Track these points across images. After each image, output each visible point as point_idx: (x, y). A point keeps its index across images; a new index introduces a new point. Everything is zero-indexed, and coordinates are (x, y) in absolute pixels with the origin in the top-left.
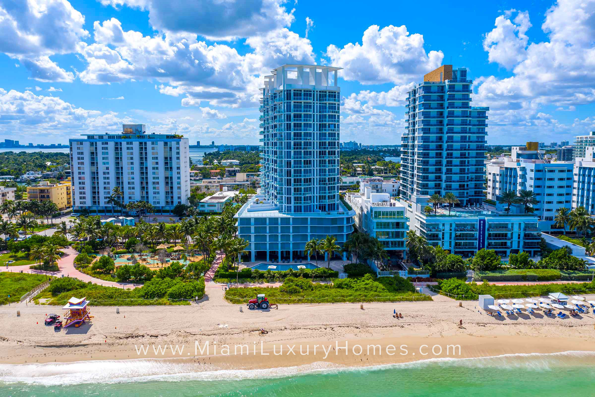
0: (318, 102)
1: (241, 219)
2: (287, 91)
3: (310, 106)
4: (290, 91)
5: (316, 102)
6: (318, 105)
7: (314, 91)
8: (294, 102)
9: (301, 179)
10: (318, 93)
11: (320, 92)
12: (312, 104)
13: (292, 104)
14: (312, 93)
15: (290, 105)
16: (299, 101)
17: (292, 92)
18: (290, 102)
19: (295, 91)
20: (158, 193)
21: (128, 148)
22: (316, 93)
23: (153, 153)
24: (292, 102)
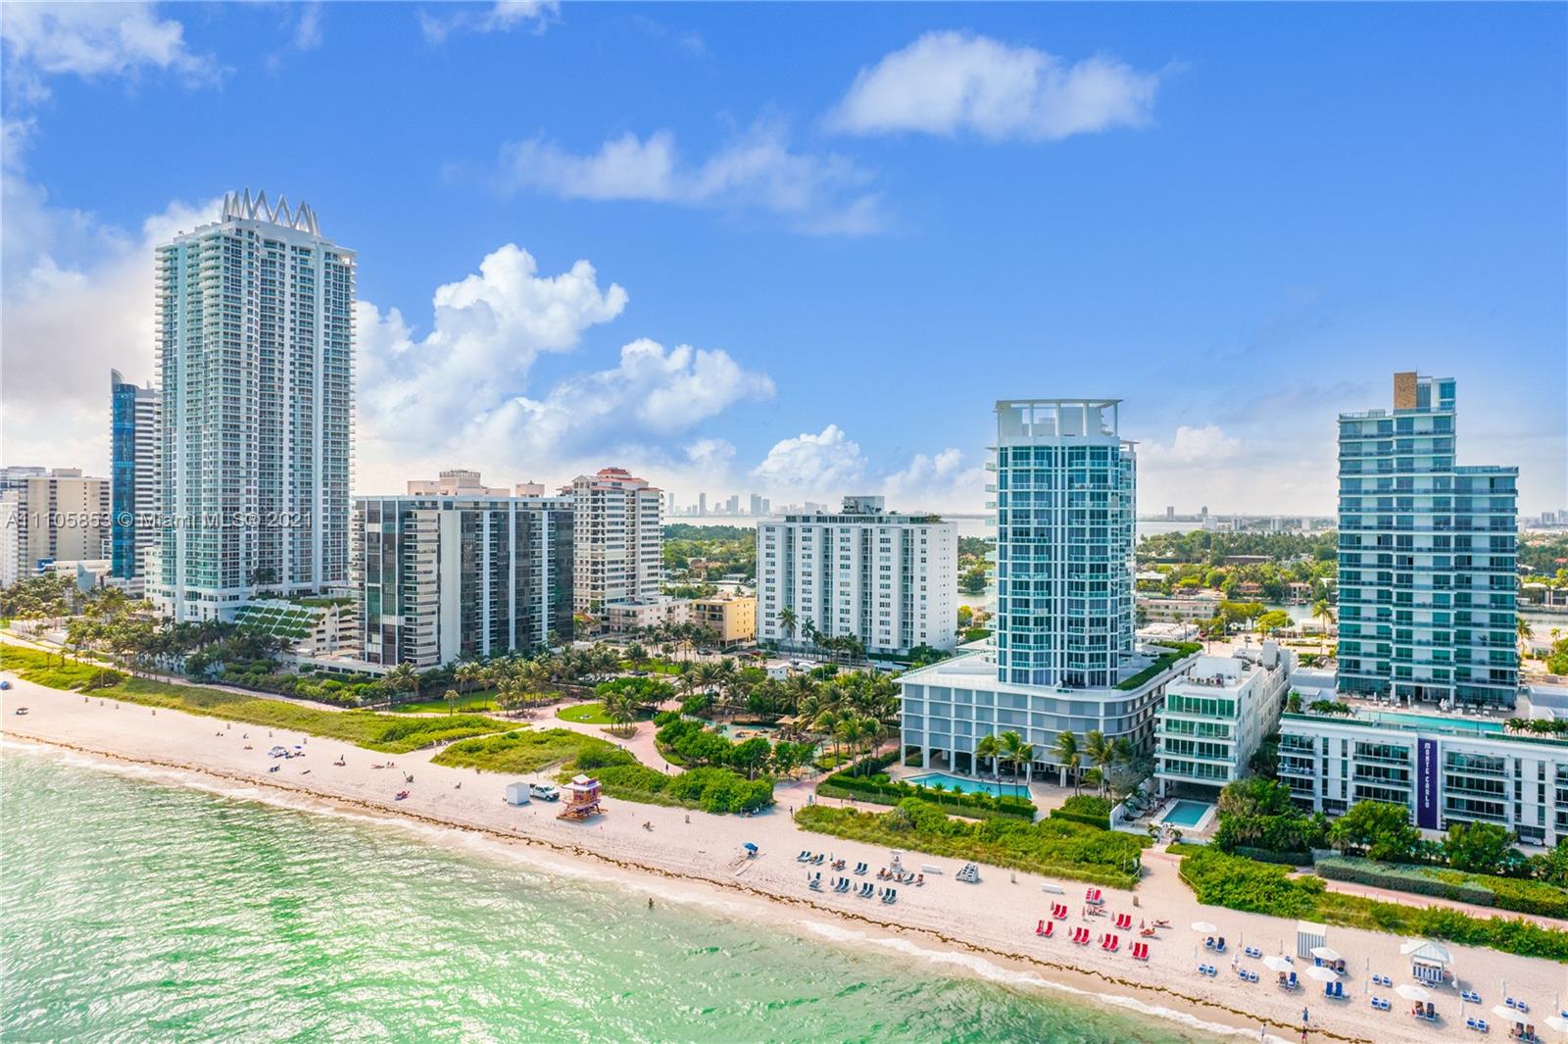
0: (1067, 468)
1: (907, 685)
2: (1002, 449)
4: (1006, 449)
5: (1060, 468)
6: (1067, 474)
7: (1056, 448)
8: (1015, 471)
9: (1027, 619)
10: (1067, 451)
11: (1070, 448)
12: (1053, 473)
13: (1010, 474)
14: (1053, 451)
15: (1006, 476)
16: (1025, 468)
17: (1010, 451)
18: (1006, 471)
19: (1014, 448)
20: (888, 623)
21: (842, 540)
22: (1060, 451)
23: (882, 550)
24: (1010, 468)
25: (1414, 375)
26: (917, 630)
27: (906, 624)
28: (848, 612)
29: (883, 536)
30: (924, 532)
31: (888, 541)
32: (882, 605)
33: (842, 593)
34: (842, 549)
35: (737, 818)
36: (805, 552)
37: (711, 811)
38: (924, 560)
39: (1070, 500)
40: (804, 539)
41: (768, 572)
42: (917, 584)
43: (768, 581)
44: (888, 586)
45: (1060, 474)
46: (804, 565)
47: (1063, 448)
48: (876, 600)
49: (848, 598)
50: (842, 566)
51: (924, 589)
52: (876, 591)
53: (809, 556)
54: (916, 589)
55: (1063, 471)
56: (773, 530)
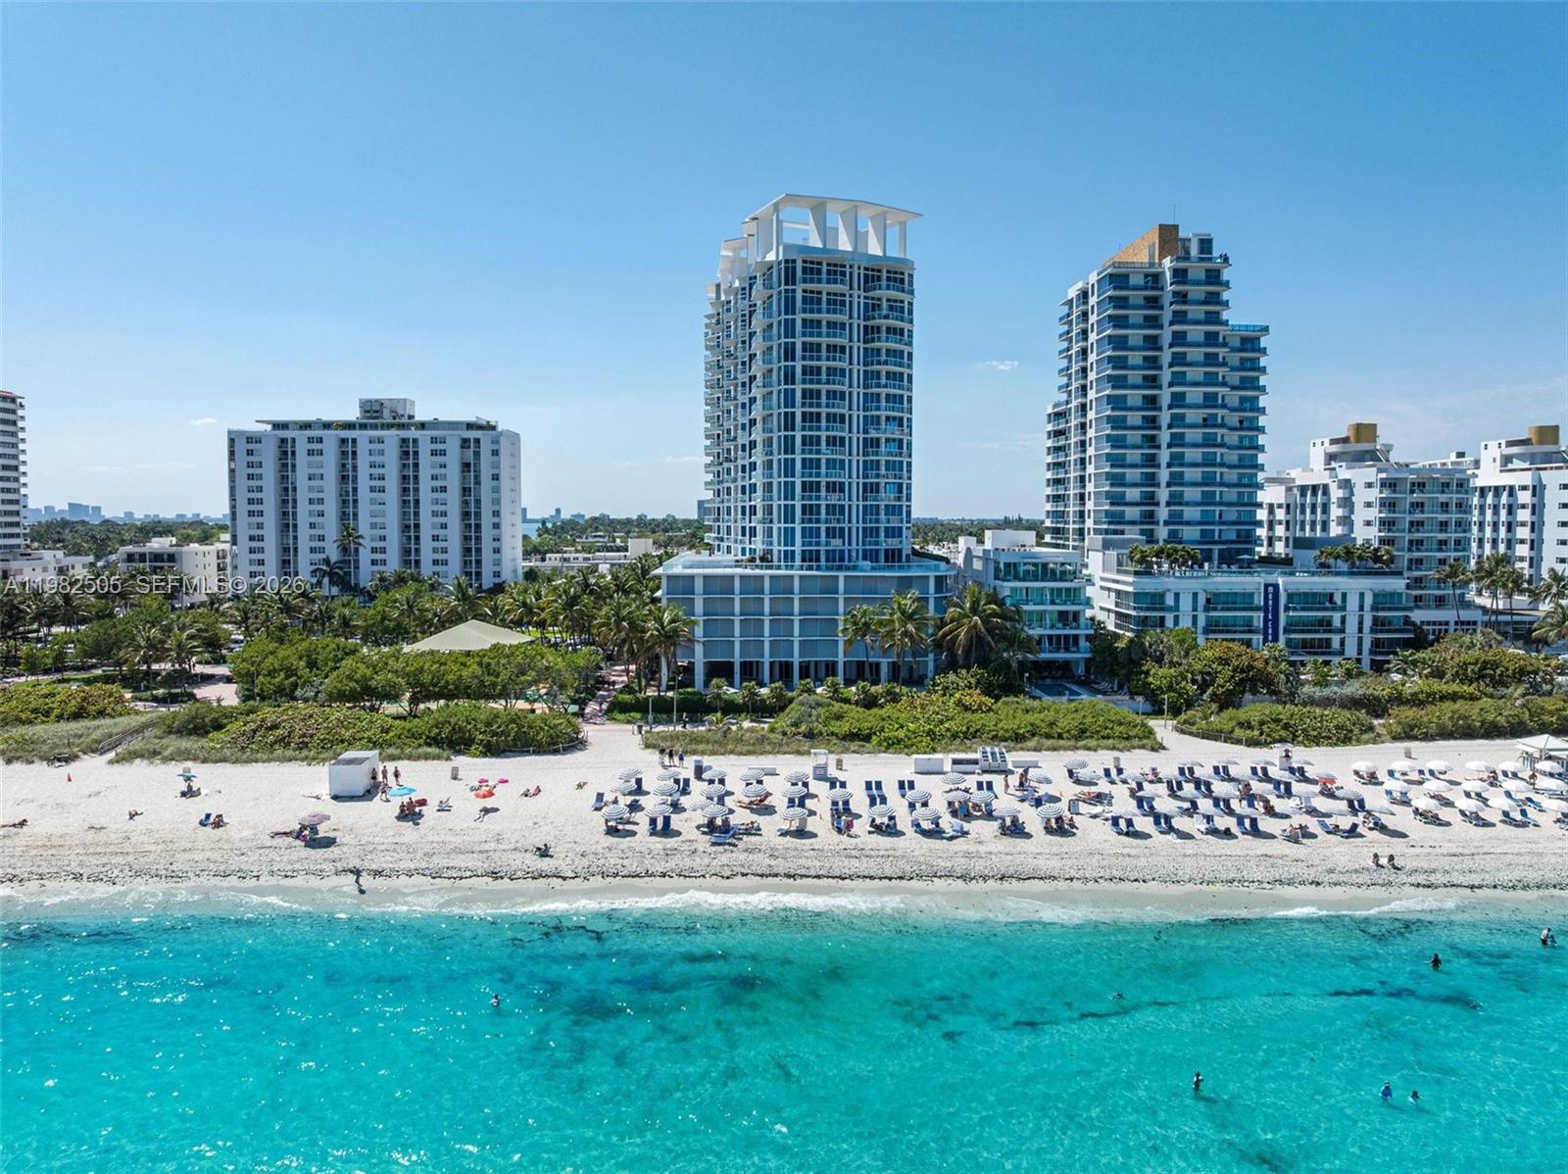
0: (863, 294)
1: (670, 578)
2: (787, 261)
3: (843, 303)
4: (794, 261)
5: (856, 293)
6: (862, 301)
7: (851, 267)
8: (804, 291)
9: (819, 483)
10: (862, 272)
11: (866, 269)
12: (847, 299)
13: (799, 295)
14: (848, 270)
15: (794, 298)
16: (815, 287)
17: (799, 265)
18: (794, 291)
19: (804, 262)
21: (372, 453)
22: (854, 270)
23: (434, 465)
24: (799, 289)
25: (1176, 227)
26: (487, 570)
27: (472, 561)
28: (383, 550)
29: (434, 446)
30: (496, 441)
31: (442, 452)
32: (435, 538)
33: (374, 526)
34: (372, 465)
36: (312, 470)
38: (495, 478)
39: (865, 335)
40: (310, 452)
41: (251, 501)
42: (487, 507)
43: (251, 513)
44: (443, 514)
45: (856, 300)
46: (311, 489)
47: (859, 268)
48: (426, 533)
49: (382, 532)
50: (372, 489)
51: (496, 514)
52: (426, 521)
53: (320, 477)
54: (485, 516)
55: (859, 297)
56: (259, 440)
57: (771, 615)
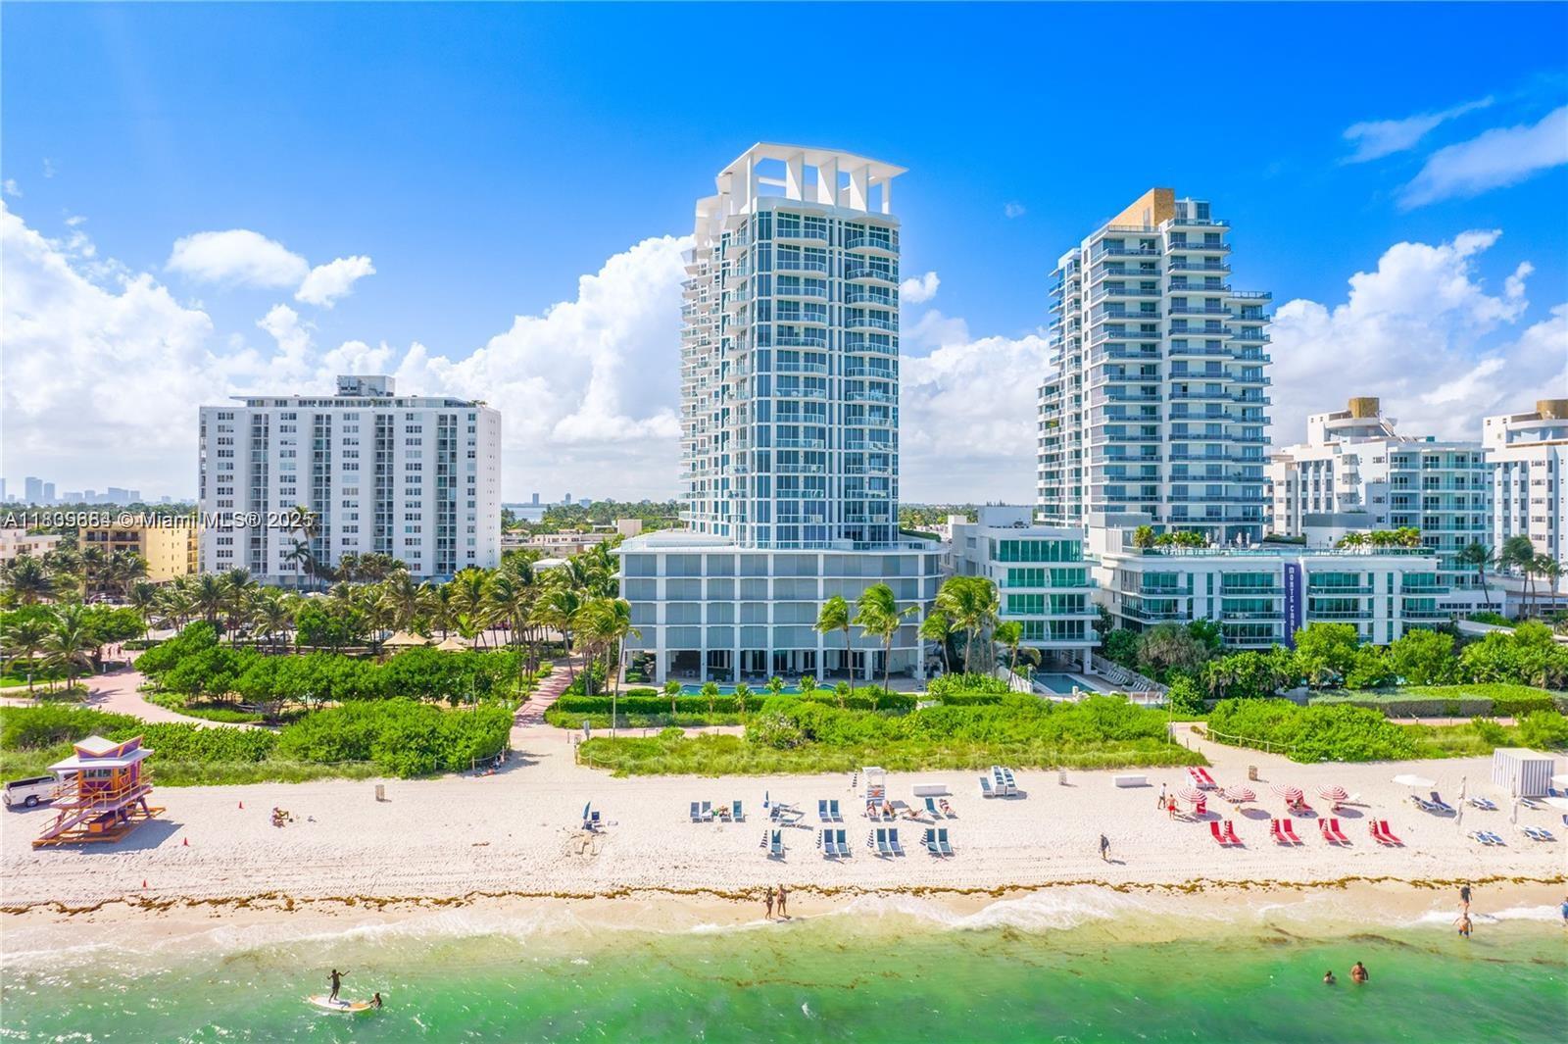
0: (844, 251)
1: (629, 556)
2: (761, 214)
3: (823, 260)
4: (769, 214)
5: (836, 249)
6: (843, 258)
7: (831, 221)
8: (780, 246)
9: (796, 453)
10: (843, 227)
11: (847, 224)
12: (827, 255)
13: (774, 250)
14: (828, 224)
15: (769, 253)
16: (793, 242)
17: (775, 218)
18: (769, 246)
19: (780, 215)
20: (418, 542)
21: (346, 429)
22: (836, 227)
23: (409, 442)
24: (775, 241)
26: (461, 549)
27: (445, 540)
28: (355, 530)
29: (410, 423)
30: (472, 417)
31: (419, 429)
32: (409, 517)
33: (346, 504)
34: (346, 442)
35: (469, 780)
36: (284, 447)
37: (410, 774)
38: (471, 455)
39: (847, 294)
40: (283, 429)
41: (221, 478)
42: (462, 485)
43: (221, 491)
44: (418, 492)
45: (836, 257)
46: (283, 466)
47: (840, 223)
48: (399, 511)
49: (354, 510)
50: (346, 467)
51: (471, 492)
52: (400, 499)
53: (292, 454)
54: (460, 495)
55: (840, 254)
56: (231, 417)
57: (742, 599)
